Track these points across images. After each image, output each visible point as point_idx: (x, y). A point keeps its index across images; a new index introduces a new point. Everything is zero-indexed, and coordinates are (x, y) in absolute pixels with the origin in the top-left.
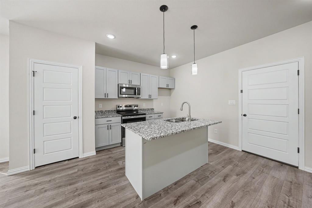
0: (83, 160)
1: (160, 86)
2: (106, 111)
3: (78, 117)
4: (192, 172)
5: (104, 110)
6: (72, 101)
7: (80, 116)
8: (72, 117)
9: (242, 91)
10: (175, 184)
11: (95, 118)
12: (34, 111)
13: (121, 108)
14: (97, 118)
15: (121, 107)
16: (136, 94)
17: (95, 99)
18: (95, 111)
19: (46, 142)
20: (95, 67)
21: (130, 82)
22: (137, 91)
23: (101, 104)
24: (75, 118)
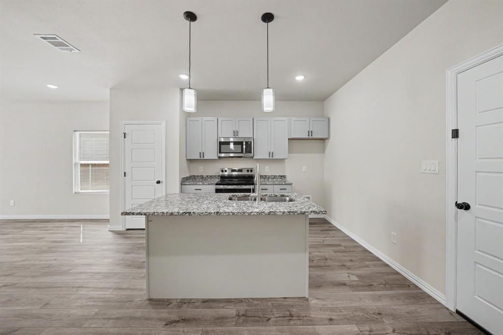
1: (293, 136)
2: (207, 176)
3: (161, 181)
4: (251, 299)
5: (205, 175)
7: (163, 180)
8: (155, 181)
9: (455, 134)
10: (205, 301)
11: (181, 184)
12: (125, 172)
13: (226, 173)
14: (184, 185)
15: (226, 171)
16: (244, 152)
21: (236, 133)
22: (244, 147)
23: (202, 167)
24: (158, 182)
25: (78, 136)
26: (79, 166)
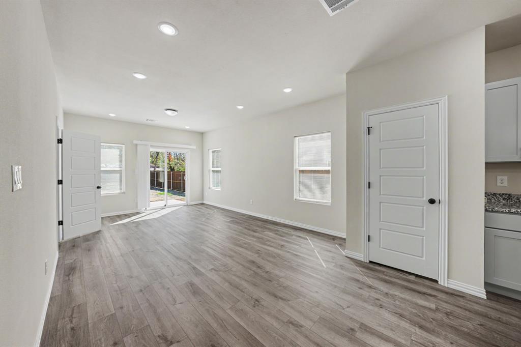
0: (447, 293)
3: (437, 201)
6: (425, 168)
7: (443, 199)
8: (426, 199)
11: (487, 210)
12: (369, 183)
14: (492, 211)
17: (486, 163)
18: (485, 193)
19: (383, 230)
20: (486, 87)
23: (505, 178)
24: (432, 201)
25: (297, 142)
26: (298, 172)
